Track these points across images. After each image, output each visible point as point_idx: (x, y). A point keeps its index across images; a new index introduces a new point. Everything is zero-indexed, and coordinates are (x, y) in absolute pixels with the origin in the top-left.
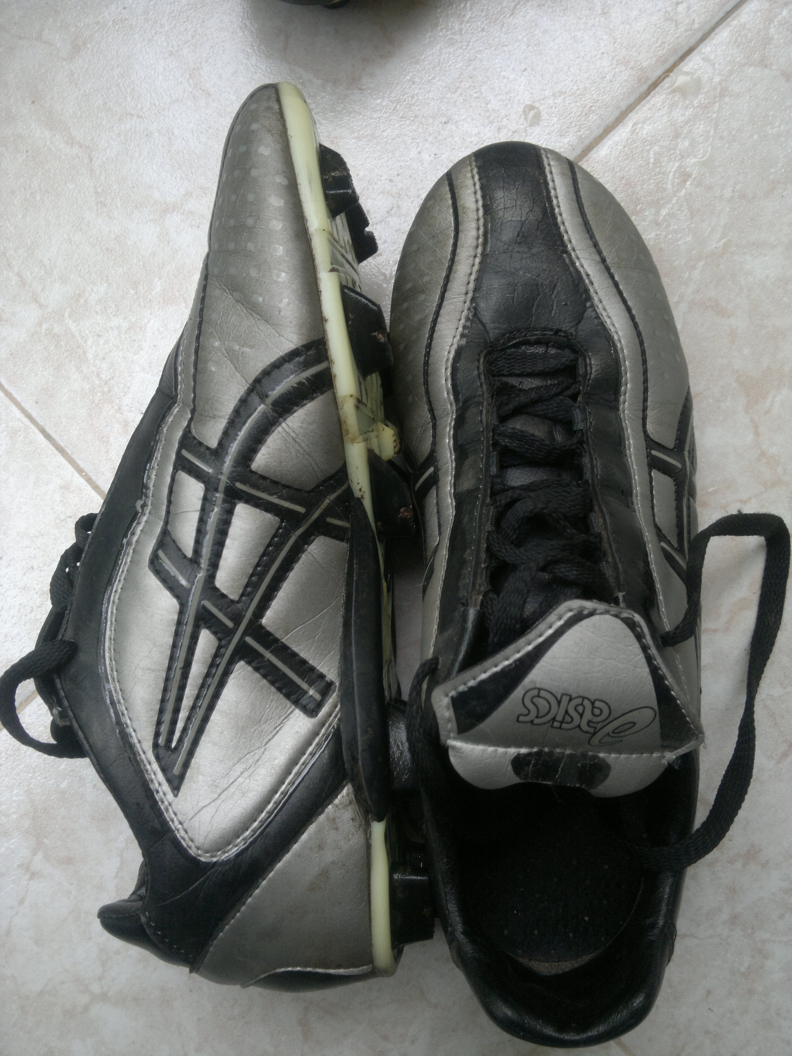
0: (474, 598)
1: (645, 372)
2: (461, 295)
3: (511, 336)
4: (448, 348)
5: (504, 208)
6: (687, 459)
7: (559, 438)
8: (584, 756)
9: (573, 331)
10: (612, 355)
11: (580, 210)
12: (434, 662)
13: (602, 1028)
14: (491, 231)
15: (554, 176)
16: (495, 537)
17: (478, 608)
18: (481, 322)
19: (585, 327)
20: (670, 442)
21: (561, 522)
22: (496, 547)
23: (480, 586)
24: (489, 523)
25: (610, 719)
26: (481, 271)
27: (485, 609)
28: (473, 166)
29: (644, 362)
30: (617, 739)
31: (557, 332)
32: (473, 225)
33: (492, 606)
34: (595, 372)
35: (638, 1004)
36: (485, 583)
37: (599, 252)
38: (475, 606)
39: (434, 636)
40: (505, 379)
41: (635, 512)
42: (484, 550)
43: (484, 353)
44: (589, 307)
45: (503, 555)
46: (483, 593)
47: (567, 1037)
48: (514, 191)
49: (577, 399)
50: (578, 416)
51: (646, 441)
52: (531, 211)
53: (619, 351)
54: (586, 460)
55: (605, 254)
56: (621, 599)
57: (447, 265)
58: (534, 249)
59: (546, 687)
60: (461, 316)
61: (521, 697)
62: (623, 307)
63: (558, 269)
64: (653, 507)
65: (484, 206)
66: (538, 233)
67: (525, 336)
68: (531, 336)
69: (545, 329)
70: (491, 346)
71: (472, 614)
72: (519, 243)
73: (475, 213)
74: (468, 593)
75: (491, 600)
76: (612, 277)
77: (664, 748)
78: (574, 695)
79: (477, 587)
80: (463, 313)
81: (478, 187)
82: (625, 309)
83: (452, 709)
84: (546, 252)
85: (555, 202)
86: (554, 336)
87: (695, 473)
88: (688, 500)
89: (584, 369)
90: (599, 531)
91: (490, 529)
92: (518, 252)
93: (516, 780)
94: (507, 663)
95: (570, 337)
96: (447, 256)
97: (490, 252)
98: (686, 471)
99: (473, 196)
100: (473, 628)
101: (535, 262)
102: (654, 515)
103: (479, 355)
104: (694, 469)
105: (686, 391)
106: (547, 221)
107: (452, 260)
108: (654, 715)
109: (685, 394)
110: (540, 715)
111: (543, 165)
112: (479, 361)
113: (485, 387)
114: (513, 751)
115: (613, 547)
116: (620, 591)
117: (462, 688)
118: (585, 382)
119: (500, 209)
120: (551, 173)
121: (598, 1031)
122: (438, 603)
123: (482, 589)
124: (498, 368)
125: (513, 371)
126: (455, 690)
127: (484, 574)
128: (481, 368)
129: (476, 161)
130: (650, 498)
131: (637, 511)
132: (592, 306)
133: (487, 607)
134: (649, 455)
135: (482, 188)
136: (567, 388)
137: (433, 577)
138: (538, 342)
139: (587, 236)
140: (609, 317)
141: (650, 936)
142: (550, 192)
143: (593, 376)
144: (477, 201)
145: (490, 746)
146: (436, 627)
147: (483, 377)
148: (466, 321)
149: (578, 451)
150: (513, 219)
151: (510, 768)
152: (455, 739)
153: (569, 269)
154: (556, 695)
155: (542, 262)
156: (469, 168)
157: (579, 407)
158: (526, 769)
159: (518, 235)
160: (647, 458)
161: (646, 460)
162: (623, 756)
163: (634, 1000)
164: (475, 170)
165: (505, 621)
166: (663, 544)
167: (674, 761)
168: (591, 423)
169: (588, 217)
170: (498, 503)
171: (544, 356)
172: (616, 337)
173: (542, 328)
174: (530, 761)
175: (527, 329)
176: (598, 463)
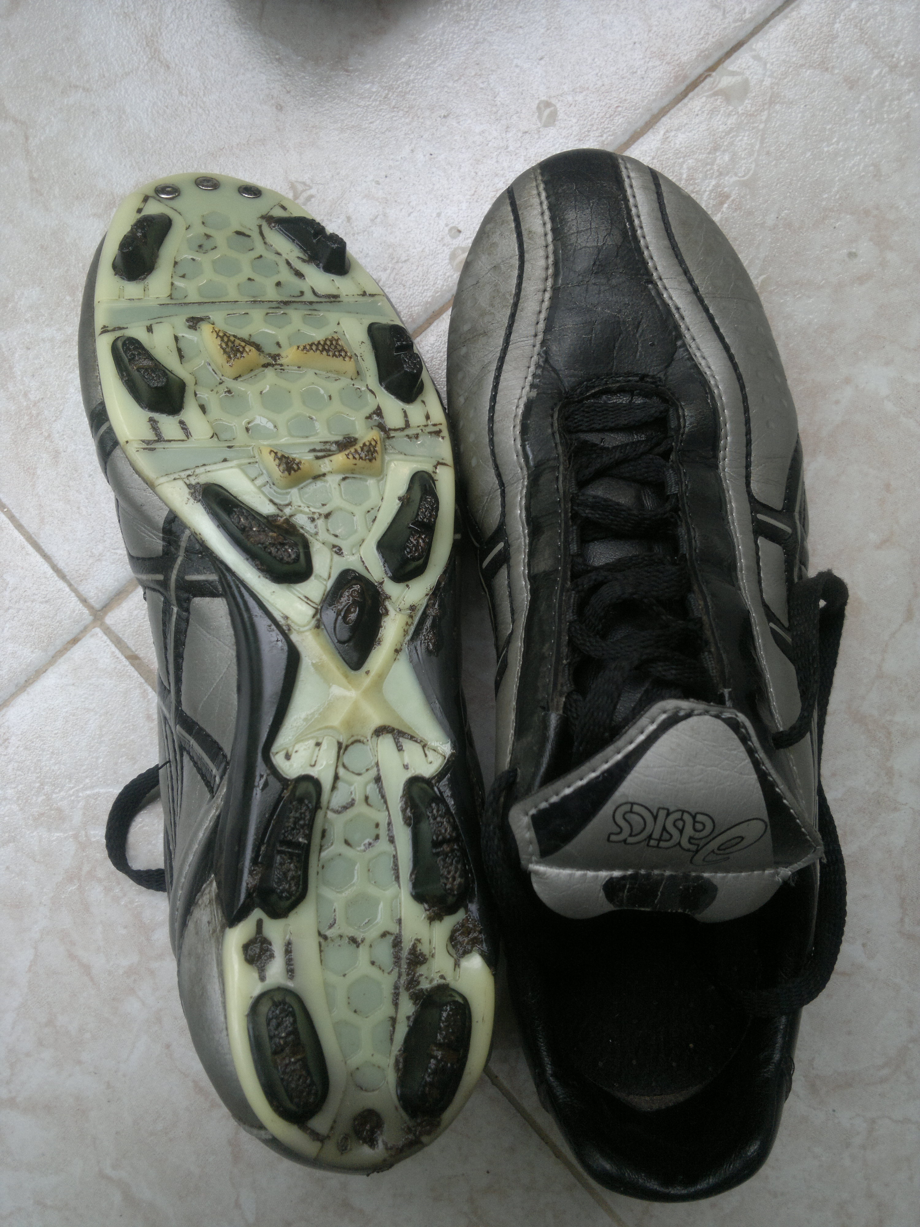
0: (555, 700)
1: (748, 422)
2: (529, 338)
3: (589, 384)
4: (516, 401)
5: (577, 232)
6: (798, 522)
7: (649, 503)
8: (686, 877)
9: (661, 375)
10: (708, 403)
11: (667, 231)
12: (511, 774)
13: (712, 1181)
14: (563, 260)
15: (635, 190)
16: (578, 627)
17: (561, 712)
18: (554, 370)
19: (676, 370)
20: (777, 503)
21: (655, 608)
22: (578, 639)
23: (562, 686)
24: (571, 611)
25: (714, 835)
26: (553, 308)
27: (569, 713)
28: (539, 182)
29: (746, 410)
30: (725, 856)
31: (643, 377)
32: (541, 253)
33: (576, 709)
34: (690, 424)
35: (752, 1153)
36: (568, 682)
37: (691, 281)
38: (557, 709)
39: (511, 742)
40: (584, 436)
41: (740, 590)
42: (565, 643)
43: (558, 407)
44: (680, 347)
45: (588, 649)
46: (566, 694)
47: (673, 1191)
48: (588, 211)
49: (669, 458)
50: (671, 477)
51: (750, 502)
52: (609, 234)
53: (717, 398)
54: (682, 531)
55: (697, 282)
56: (727, 696)
57: (512, 301)
58: (613, 281)
59: (640, 802)
60: (530, 363)
61: (612, 813)
62: (720, 345)
63: (643, 303)
64: (760, 582)
65: (553, 230)
66: (619, 261)
67: (606, 384)
68: (613, 383)
69: (629, 374)
70: (567, 398)
71: (554, 720)
72: (596, 273)
73: (543, 238)
74: (548, 695)
75: (576, 701)
76: (706, 310)
77: (777, 864)
78: (672, 809)
79: (559, 687)
80: (533, 359)
81: (545, 206)
82: (722, 348)
83: (532, 829)
84: (628, 284)
85: (636, 222)
86: (639, 383)
87: (807, 536)
88: (800, 569)
89: (676, 423)
90: (700, 616)
91: (571, 618)
92: (595, 284)
93: (609, 907)
94: (593, 775)
95: (659, 383)
96: (511, 292)
97: (562, 285)
98: (797, 536)
99: (540, 217)
100: (555, 736)
101: (615, 295)
102: (761, 591)
103: (552, 409)
104: (805, 532)
105: (795, 441)
106: (628, 245)
107: (518, 295)
108: (764, 827)
109: (794, 445)
110: (633, 834)
111: (621, 177)
112: (552, 416)
113: (560, 448)
114: (604, 874)
115: (716, 634)
116: (725, 687)
117: (543, 805)
118: (677, 437)
119: (572, 234)
120: (631, 186)
121: (708, 1183)
122: (514, 703)
123: (565, 689)
124: (576, 423)
125: (593, 426)
126: (536, 807)
127: (567, 671)
128: (556, 425)
129: (542, 174)
130: (756, 571)
131: (742, 588)
132: (684, 345)
133: (570, 711)
134: (754, 520)
135: (550, 208)
136: (658, 444)
137: (507, 673)
138: (621, 390)
139: (676, 261)
140: (704, 358)
141: (765, 1072)
142: (631, 210)
143: (687, 430)
144: (544, 224)
145: (578, 870)
146: (512, 732)
147: (557, 436)
148: (536, 368)
149: (673, 520)
150: (588, 245)
151: (602, 894)
152: (537, 863)
153: (655, 302)
154: (652, 810)
155: (623, 295)
156: (534, 184)
157: (672, 467)
158: (621, 894)
159: (594, 264)
160: (753, 523)
161: (751, 527)
162: (730, 875)
163: (747, 1149)
164: (542, 186)
165: (592, 728)
166: (772, 625)
167: (789, 878)
168: (687, 486)
169: (676, 238)
170: (580, 588)
171: (630, 406)
172: (712, 382)
173: (625, 374)
174: (625, 886)
175: (607, 375)
176: (696, 534)
